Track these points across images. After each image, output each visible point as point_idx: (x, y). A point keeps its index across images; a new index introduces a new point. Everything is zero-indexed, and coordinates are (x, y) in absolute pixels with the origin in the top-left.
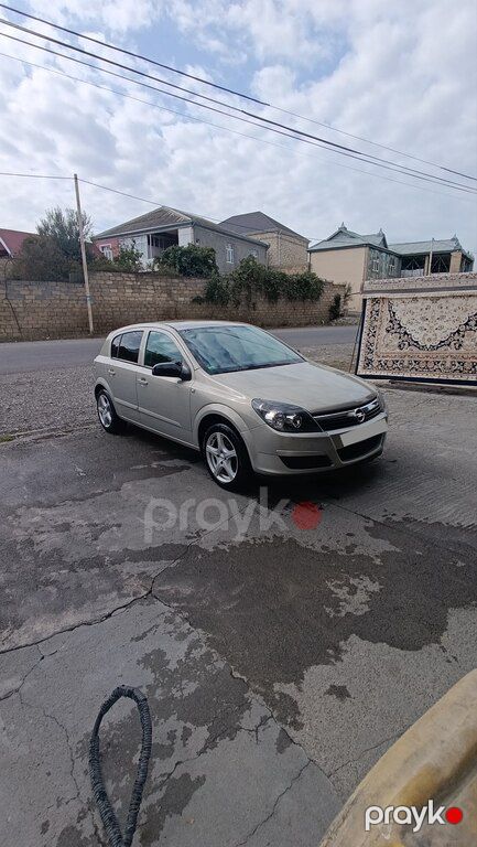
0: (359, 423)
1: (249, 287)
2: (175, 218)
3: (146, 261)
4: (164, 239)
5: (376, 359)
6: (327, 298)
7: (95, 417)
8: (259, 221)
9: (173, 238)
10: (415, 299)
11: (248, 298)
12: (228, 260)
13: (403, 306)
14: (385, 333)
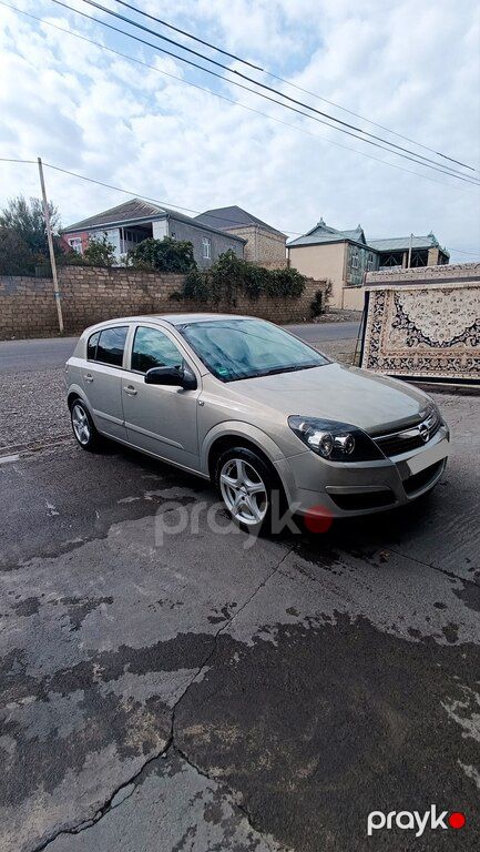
1: (229, 283)
2: (149, 210)
3: (119, 255)
4: (137, 233)
5: (381, 357)
6: (309, 294)
8: (235, 215)
9: (148, 231)
10: (425, 291)
11: (228, 294)
12: (206, 255)
13: (411, 299)
14: (391, 329)
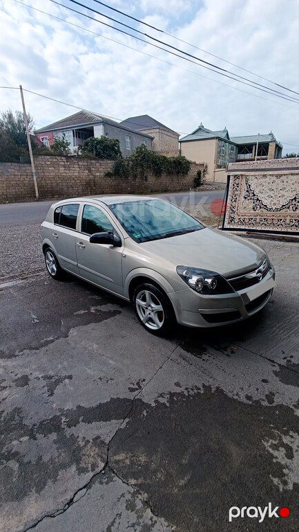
0: (259, 281)
1: (142, 166)
2: (91, 118)
3: (73, 148)
4: (84, 133)
5: (237, 217)
6: (193, 172)
7: (43, 266)
8: (146, 121)
9: (90, 132)
11: (142, 173)
12: (128, 148)
13: (256, 181)
14: (243, 199)
